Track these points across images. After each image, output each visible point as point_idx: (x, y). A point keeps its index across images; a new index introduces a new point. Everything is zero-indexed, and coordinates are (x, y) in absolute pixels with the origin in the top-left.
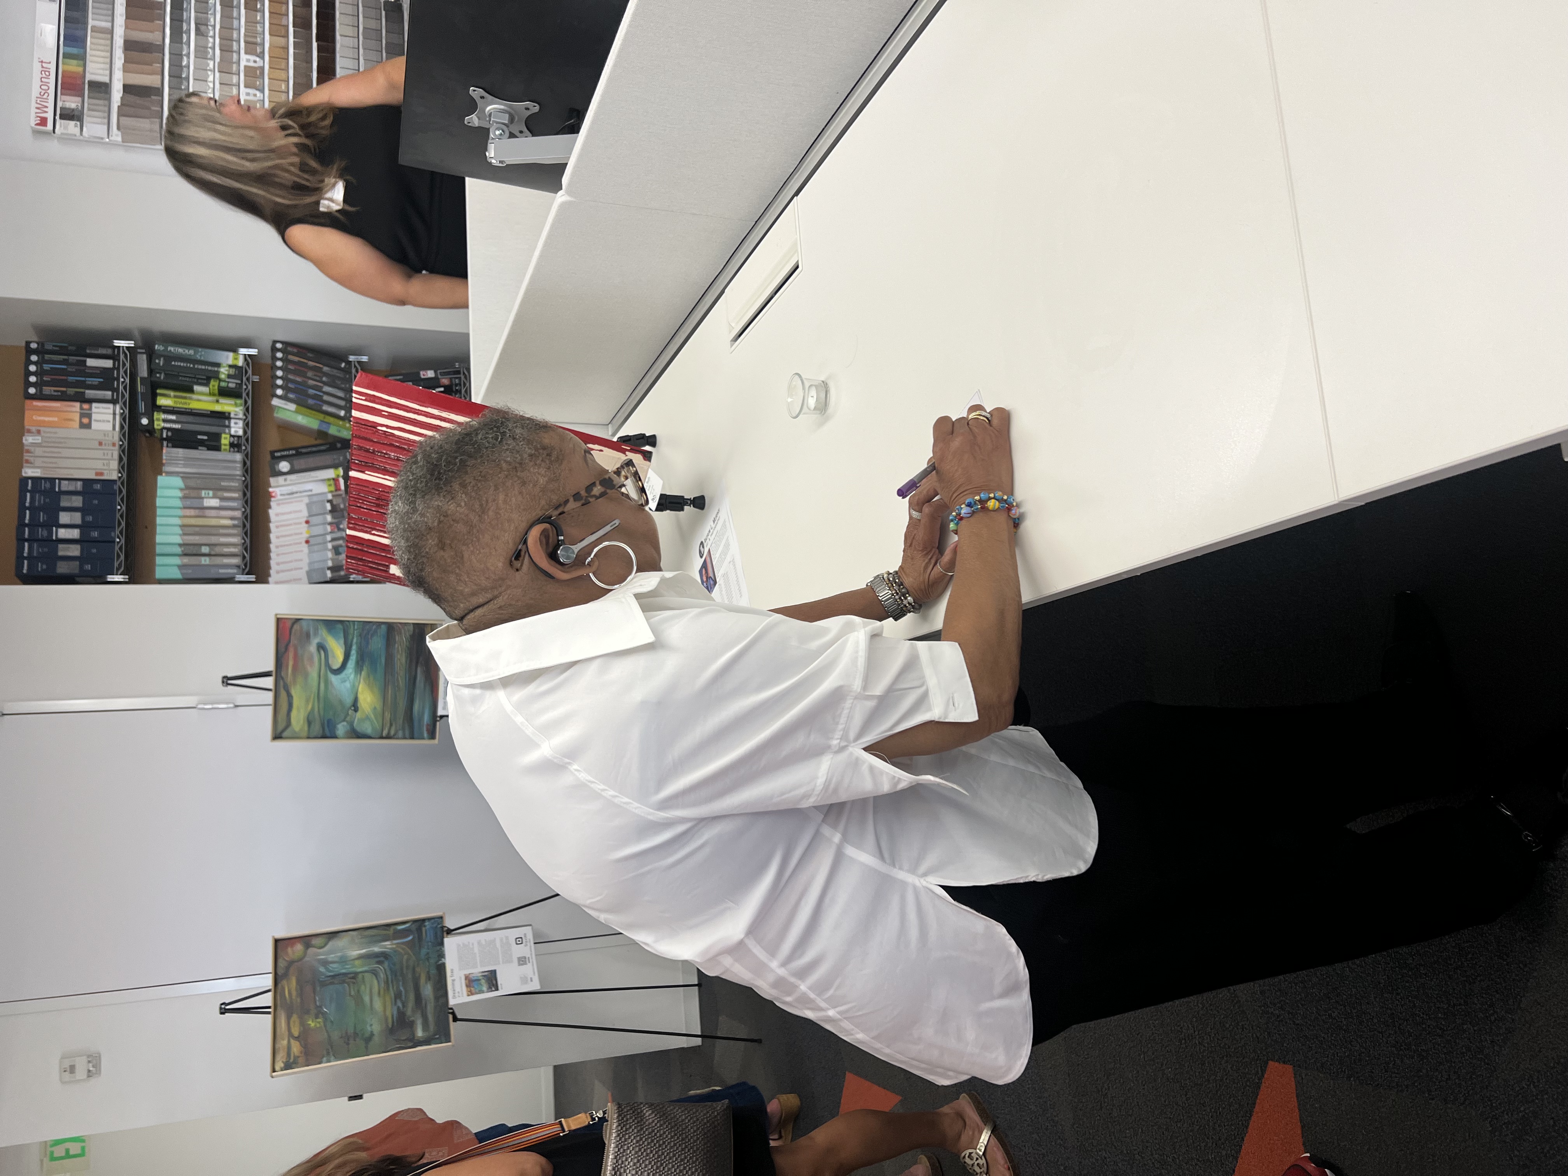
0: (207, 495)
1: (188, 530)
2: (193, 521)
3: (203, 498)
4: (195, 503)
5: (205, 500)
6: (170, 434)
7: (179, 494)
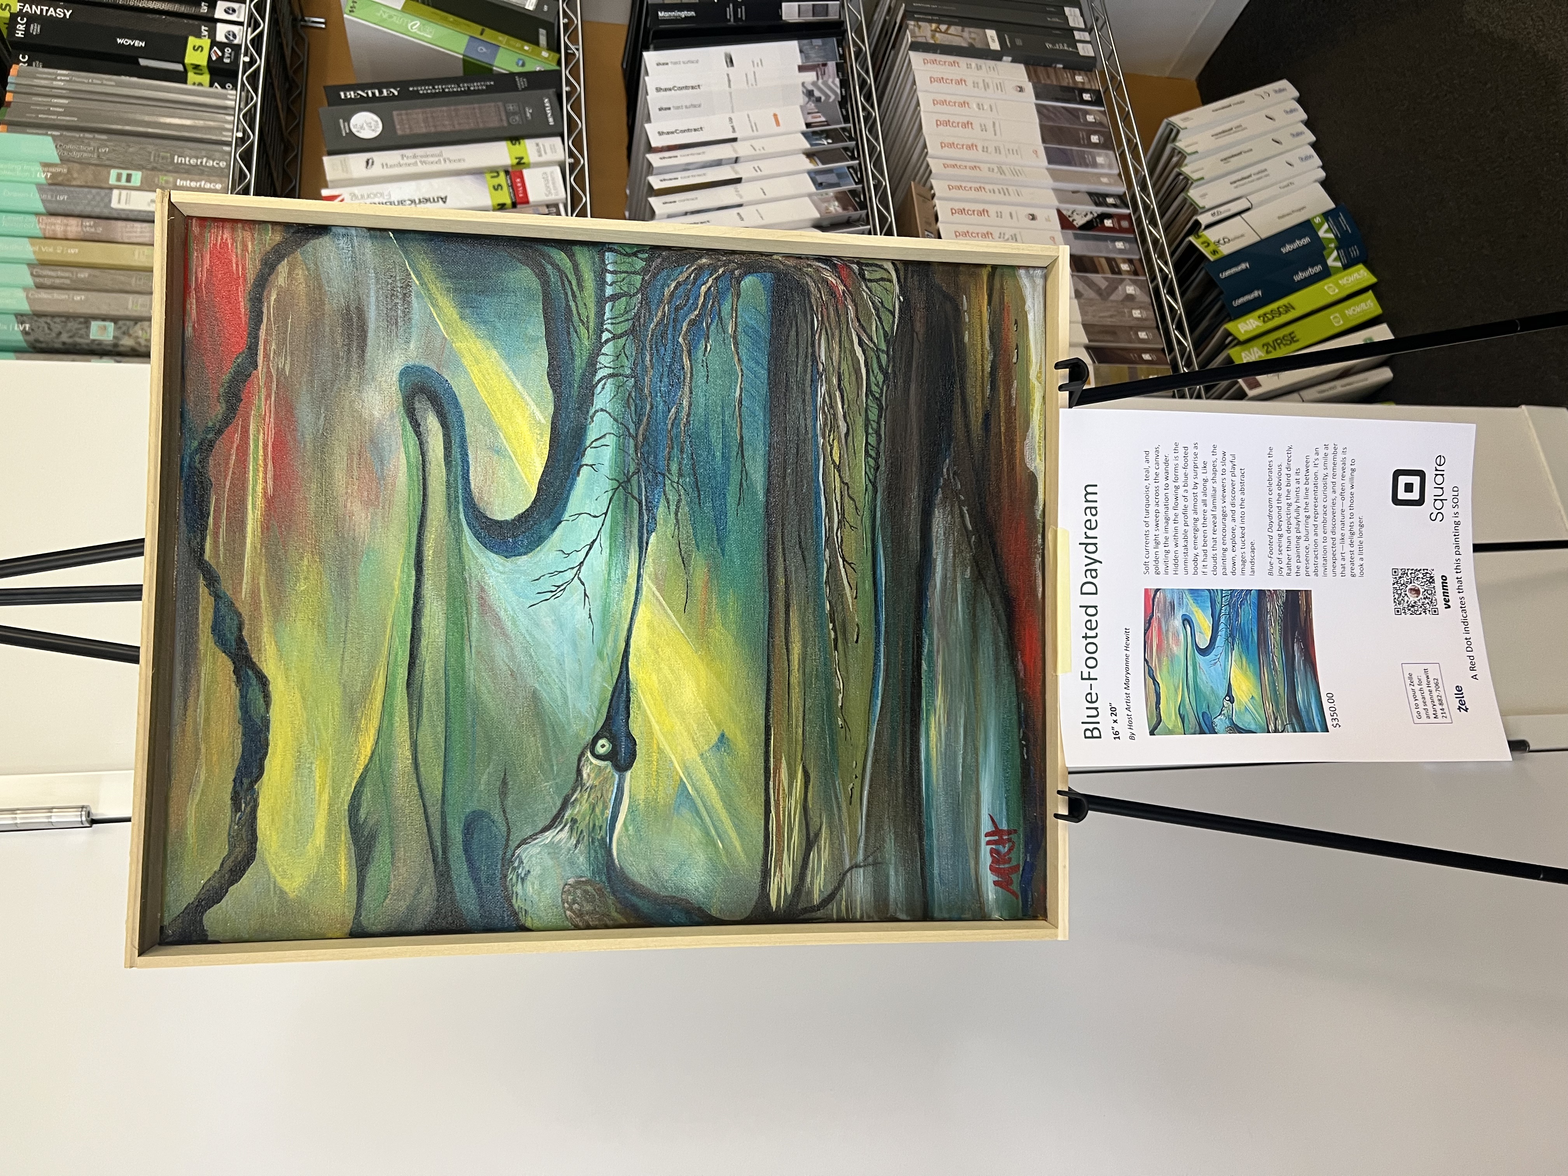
0: (123, 182)
1: (50, 275)
2: (73, 252)
3: (111, 188)
4: (86, 202)
5: (116, 192)
6: (35, 29)
7: (41, 176)
